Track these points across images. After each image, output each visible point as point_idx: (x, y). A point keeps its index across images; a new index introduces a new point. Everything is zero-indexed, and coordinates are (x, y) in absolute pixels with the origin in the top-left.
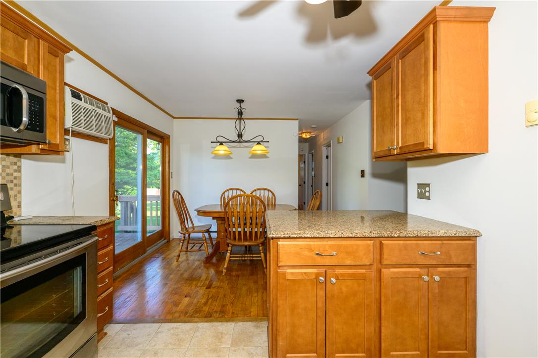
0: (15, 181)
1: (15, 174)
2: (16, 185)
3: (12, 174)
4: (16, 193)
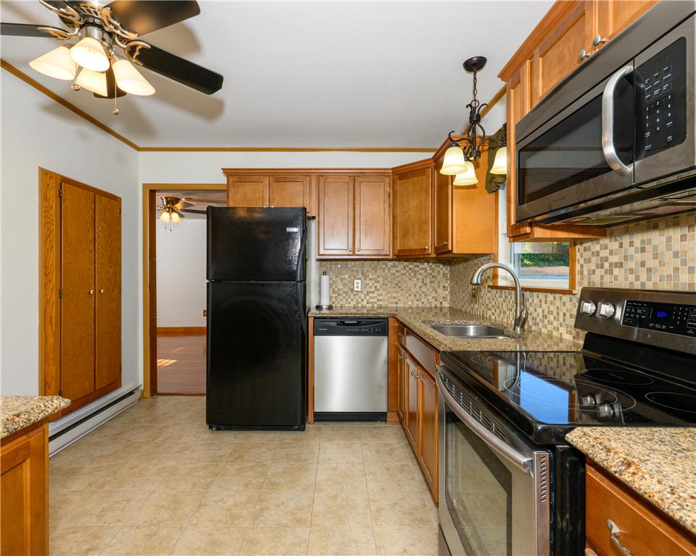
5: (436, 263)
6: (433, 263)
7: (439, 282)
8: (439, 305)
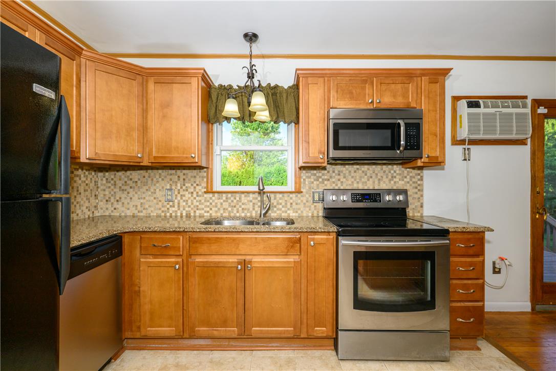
0: (419, 188)
1: (419, 182)
2: (419, 190)
3: (417, 183)
4: (419, 196)
5: (89, 170)
6: (86, 170)
7: (91, 190)
8: (91, 216)
